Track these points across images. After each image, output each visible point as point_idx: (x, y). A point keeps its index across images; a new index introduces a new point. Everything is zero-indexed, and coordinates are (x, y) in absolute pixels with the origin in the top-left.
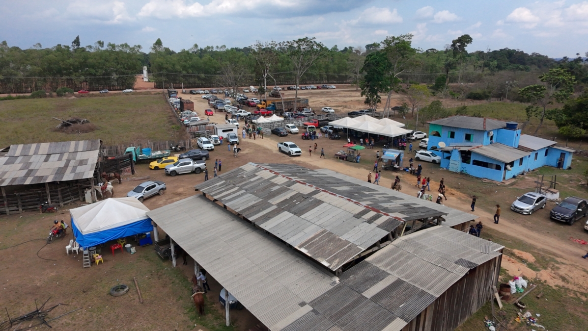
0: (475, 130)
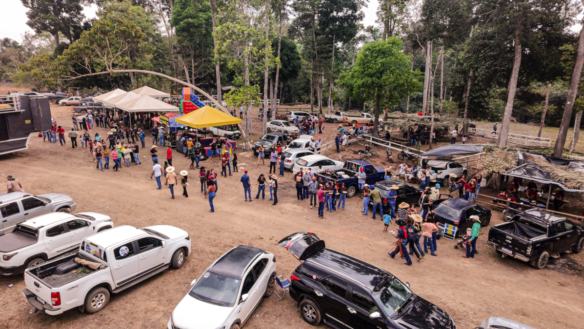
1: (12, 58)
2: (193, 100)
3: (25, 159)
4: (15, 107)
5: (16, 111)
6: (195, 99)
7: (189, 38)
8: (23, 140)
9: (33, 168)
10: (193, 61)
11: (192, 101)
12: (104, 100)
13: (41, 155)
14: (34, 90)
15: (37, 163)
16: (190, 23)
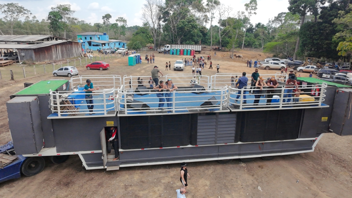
0: (92, 35)
4: (320, 101)
8: (311, 141)
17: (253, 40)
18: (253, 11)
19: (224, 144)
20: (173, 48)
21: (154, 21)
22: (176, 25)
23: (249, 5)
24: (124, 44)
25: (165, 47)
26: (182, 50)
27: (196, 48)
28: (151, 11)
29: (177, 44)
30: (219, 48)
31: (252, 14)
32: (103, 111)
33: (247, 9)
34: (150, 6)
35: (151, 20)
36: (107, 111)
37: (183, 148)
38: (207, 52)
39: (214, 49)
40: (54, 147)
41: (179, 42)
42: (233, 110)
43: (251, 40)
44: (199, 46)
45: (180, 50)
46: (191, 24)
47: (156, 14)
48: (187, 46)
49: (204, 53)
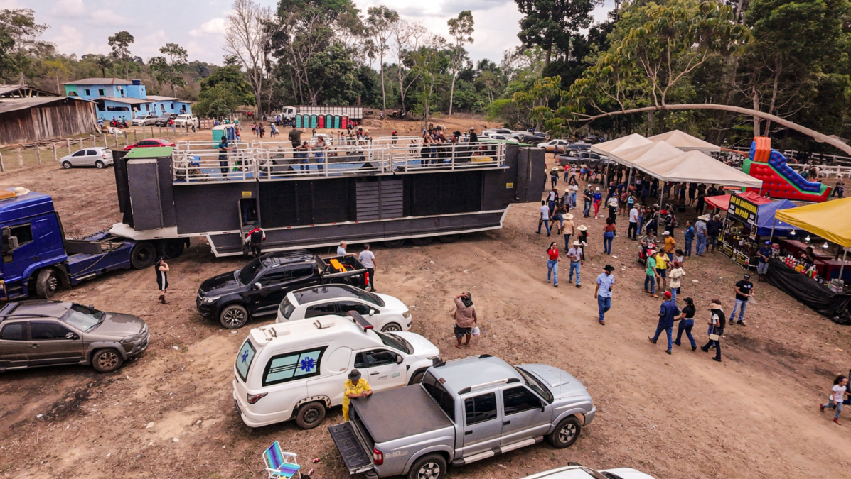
0: (105, 85)
1: (487, 83)
2: (773, 162)
3: (496, 244)
4: (498, 161)
5: (498, 168)
6: (779, 160)
7: (782, 41)
8: (497, 214)
9: (506, 266)
10: (775, 86)
11: (771, 164)
12: (611, 152)
13: (517, 241)
14: (506, 126)
15: (511, 256)
16: (792, 11)
17: (472, 96)
18: (466, 36)
19: (390, 220)
20: (301, 113)
21: (254, 55)
22: (305, 64)
23: (458, 23)
24: (184, 106)
25: (285, 111)
26: (321, 117)
27: (352, 113)
28: (247, 31)
29: (311, 104)
30: (401, 113)
31: (464, 40)
32: (242, 175)
33: (452, 32)
34: (244, 19)
35: (248, 51)
36: (246, 174)
37: (339, 226)
38: (375, 120)
39: (390, 116)
40: (174, 226)
41: (313, 100)
42: (397, 173)
43: (468, 97)
44: (356, 109)
45: (318, 118)
46: (338, 63)
47: (258, 38)
48: (331, 109)
49: (369, 124)
